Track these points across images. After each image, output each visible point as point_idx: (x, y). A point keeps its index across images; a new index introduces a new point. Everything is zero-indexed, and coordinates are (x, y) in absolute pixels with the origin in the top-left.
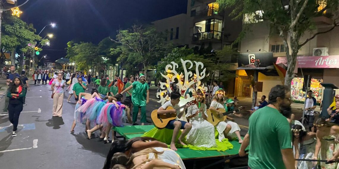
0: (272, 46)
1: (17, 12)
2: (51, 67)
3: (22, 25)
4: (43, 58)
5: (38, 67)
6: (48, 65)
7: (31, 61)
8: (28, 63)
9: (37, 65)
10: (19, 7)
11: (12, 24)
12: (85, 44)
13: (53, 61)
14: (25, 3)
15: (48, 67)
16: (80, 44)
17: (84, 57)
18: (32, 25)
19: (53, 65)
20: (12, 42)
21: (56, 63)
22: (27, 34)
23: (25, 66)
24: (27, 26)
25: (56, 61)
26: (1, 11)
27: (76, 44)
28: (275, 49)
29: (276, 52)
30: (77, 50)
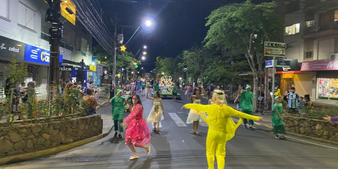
0: (307, 52)
1: (123, 48)
2: (147, 76)
3: (126, 54)
4: (142, 69)
5: (137, 77)
6: (145, 75)
7: (132, 73)
8: (130, 74)
9: (137, 76)
10: (125, 46)
11: (121, 54)
12: (167, 59)
13: (149, 72)
14: (127, 42)
15: (145, 76)
16: (164, 59)
17: (167, 69)
18: (131, 52)
19: (149, 74)
20: (121, 65)
21: (151, 73)
22: (128, 59)
23: (128, 77)
24: (129, 54)
25: (151, 71)
26: (116, 49)
27: (162, 59)
28: (309, 55)
29: (310, 57)
30: (162, 64)
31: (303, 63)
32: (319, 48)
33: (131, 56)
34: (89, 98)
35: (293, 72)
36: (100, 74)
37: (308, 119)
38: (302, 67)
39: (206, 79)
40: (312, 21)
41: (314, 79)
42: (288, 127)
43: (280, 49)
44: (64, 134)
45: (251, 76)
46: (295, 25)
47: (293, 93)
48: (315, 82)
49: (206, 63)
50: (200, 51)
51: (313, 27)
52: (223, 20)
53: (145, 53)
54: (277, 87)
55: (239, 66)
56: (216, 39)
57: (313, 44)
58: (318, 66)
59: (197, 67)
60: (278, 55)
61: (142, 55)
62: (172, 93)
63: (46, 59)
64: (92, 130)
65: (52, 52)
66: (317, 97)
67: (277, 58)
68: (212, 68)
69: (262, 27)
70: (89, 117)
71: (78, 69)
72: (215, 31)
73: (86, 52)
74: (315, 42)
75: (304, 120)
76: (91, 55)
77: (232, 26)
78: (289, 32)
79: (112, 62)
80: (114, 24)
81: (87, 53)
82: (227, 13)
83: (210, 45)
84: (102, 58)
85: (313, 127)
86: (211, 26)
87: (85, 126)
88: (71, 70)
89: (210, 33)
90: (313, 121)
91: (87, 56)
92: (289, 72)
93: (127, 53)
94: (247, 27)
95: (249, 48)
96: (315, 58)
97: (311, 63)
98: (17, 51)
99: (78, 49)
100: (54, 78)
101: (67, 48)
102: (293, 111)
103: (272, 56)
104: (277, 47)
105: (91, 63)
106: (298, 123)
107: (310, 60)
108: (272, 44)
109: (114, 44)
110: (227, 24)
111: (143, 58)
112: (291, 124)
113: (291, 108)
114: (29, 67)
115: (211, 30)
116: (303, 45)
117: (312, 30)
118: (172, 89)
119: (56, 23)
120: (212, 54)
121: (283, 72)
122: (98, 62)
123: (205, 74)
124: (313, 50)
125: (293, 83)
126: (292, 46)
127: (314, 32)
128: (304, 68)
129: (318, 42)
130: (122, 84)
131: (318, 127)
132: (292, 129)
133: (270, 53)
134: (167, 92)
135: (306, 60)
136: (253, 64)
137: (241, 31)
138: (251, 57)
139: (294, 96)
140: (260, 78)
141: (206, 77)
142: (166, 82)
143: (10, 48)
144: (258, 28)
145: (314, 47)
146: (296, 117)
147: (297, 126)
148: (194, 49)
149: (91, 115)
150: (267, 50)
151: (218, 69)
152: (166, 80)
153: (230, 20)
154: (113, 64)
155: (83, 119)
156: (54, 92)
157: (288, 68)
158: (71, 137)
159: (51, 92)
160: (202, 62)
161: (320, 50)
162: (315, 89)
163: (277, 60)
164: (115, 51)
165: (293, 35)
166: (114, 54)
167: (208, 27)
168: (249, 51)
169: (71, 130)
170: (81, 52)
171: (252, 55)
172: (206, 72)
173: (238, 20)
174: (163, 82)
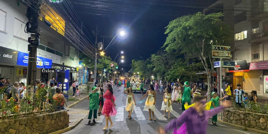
0: (254, 54)
1: (102, 54)
2: (126, 75)
4: (122, 70)
9: (118, 75)
10: (104, 51)
11: (101, 58)
12: (140, 61)
13: (128, 72)
14: (106, 49)
16: (137, 61)
17: (140, 69)
19: (128, 74)
22: (107, 62)
24: (108, 58)
25: (129, 71)
26: (96, 54)
27: (136, 62)
28: (256, 56)
29: (257, 59)
30: (136, 65)
31: (251, 63)
32: (264, 50)
33: (110, 60)
34: (58, 96)
35: (243, 71)
36: (81, 74)
37: (253, 113)
38: (250, 67)
39: (169, 77)
40: (257, 28)
41: (261, 76)
42: (235, 120)
43: (226, 52)
44: (30, 128)
45: (206, 74)
46: (243, 32)
47: (239, 89)
48: (262, 79)
49: (171, 64)
50: (165, 55)
51: (259, 33)
52: (179, 29)
53: (123, 57)
54: (227, 84)
55: (196, 66)
56: (174, 45)
57: (259, 47)
58: (263, 65)
59: (162, 68)
60: (224, 57)
61: (121, 59)
62: (140, 88)
63: (37, 63)
64: (58, 124)
65: (30, 58)
66: (265, 92)
67: (223, 60)
68: (174, 68)
69: (211, 34)
70: (55, 113)
71: (60, 71)
72: (172, 38)
73: (74, 57)
74: (261, 45)
75: (249, 114)
76: (78, 59)
77: (186, 33)
78: (238, 38)
79: (94, 64)
80: (96, 35)
81: (76, 58)
82: (181, 23)
83: (169, 50)
84: (86, 61)
85: (257, 121)
86: (169, 34)
87: (51, 121)
88: (54, 72)
89: (168, 40)
90: (257, 115)
91: (75, 60)
92: (239, 71)
93: (106, 57)
94: (199, 34)
95: (202, 51)
96: (261, 59)
97: (258, 63)
98: (11, 57)
99: (67, 55)
100: (32, 79)
101: (57, 54)
102: (240, 105)
103: (219, 57)
104: (223, 50)
105: (78, 66)
106: (244, 117)
107: (257, 60)
108: (218, 48)
109: (95, 50)
110: (182, 32)
111: (122, 61)
112: (238, 117)
113: (238, 103)
114: (24, 70)
115: (169, 37)
116: (250, 48)
117: (257, 36)
118: (140, 85)
119: (34, 34)
120: (175, 57)
121: (234, 71)
122: (83, 65)
123: (168, 73)
124: (259, 52)
125: (243, 80)
126: (239, 49)
127: (260, 37)
128: (252, 67)
129: (263, 45)
130: (103, 82)
131: (261, 120)
132: (238, 122)
133: (217, 55)
134: (136, 87)
135: (254, 61)
136: (206, 65)
137: (194, 37)
138: (204, 59)
139: (240, 92)
140: (213, 76)
141: (169, 76)
142: (135, 80)
143: (4, 55)
144: (209, 35)
145: (260, 49)
146: (242, 111)
147: (243, 119)
148: (160, 53)
149: (58, 111)
150: (214, 52)
151: (179, 70)
152: (135, 79)
153: (185, 28)
154: (94, 66)
155: (49, 115)
156: (31, 91)
157: (239, 68)
158: (37, 131)
159: (29, 91)
160: (167, 63)
161: (265, 52)
162: (262, 85)
163: (223, 61)
164: (96, 56)
165: (242, 40)
166: (95, 58)
167: (167, 35)
168: (202, 54)
169: (37, 125)
170: (69, 58)
171: (205, 57)
172: (170, 71)
173: (191, 28)
174: (133, 80)
